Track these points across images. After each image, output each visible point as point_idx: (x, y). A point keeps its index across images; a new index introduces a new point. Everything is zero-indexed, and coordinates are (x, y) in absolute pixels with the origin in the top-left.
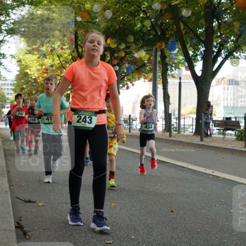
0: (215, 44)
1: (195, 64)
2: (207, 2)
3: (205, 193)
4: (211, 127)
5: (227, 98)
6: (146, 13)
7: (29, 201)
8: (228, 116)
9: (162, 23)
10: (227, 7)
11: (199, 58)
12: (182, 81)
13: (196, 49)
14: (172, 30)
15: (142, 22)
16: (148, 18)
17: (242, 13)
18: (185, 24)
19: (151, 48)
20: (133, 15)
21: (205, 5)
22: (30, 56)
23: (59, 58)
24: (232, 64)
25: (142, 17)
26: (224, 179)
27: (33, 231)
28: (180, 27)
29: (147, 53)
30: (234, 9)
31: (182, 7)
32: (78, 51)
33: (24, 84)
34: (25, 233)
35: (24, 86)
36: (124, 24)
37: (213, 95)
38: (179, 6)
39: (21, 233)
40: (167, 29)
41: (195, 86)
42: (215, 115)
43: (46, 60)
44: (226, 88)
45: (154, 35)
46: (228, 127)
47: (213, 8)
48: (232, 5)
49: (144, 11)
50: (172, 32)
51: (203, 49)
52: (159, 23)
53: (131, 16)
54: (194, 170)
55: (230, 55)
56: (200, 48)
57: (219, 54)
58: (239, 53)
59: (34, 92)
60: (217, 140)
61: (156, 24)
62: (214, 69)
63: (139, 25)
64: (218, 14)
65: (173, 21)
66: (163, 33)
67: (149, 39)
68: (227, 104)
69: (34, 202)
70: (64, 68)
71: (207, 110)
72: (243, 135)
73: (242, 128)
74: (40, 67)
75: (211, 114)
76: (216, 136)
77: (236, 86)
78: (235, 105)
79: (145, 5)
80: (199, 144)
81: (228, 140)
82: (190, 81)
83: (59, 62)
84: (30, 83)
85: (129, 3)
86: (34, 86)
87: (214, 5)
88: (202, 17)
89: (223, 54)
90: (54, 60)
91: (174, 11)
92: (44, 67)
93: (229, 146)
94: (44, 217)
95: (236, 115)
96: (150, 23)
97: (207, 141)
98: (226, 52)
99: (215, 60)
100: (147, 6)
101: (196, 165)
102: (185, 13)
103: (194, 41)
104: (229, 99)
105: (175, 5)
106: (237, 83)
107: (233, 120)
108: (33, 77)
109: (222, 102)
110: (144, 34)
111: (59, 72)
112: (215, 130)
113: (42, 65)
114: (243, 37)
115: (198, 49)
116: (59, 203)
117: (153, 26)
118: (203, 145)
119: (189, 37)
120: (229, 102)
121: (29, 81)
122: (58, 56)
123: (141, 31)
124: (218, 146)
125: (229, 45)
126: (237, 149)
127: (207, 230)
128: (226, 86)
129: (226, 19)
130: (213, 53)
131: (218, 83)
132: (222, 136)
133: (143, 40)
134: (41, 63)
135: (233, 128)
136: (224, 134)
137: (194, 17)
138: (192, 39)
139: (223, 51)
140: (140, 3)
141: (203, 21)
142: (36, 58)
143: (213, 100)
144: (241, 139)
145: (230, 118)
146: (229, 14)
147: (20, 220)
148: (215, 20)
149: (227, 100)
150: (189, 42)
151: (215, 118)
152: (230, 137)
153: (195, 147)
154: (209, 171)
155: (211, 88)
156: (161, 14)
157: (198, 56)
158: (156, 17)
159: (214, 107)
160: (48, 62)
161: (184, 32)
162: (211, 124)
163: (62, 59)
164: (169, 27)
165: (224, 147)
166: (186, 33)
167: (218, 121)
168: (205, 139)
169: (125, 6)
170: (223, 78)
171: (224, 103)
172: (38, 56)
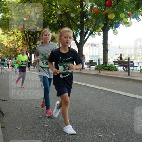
0: (85, 29)
1: (76, 37)
2: (81, 10)
3: (82, 94)
4: (84, 65)
5: (91, 52)
6: (55, 16)
7: (4, 101)
8: (91, 60)
9: (62, 20)
10: (90, 13)
11: (78, 35)
12: (71, 45)
13: (77, 31)
14: (66, 23)
15: (53, 20)
16: (55, 18)
17: (96, 15)
18: (72, 20)
19: (57, 31)
20: (49, 16)
21: (80, 12)
22: (3, 36)
23: (17, 36)
24: (92, 37)
25: (53, 18)
26: (90, 87)
27: (7, 113)
28: (69, 22)
29: (55, 33)
30: (93, 13)
31: (71, 13)
32: (25, 33)
33: (2, 49)
34: (3, 115)
35: (2, 50)
36: (45, 21)
37: (85, 51)
38: (69, 12)
39: (2, 115)
40: (64, 23)
41: (77, 47)
42: (86, 60)
43: (11, 38)
44: (90, 48)
45: (58, 25)
46: (92, 65)
47: (83, 13)
48: (92, 11)
49: (53, 15)
50: (66, 24)
51: (80, 31)
52: (60, 20)
53: (48, 17)
54: (77, 84)
55: (91, 33)
56: (79, 31)
57: (87, 33)
58: (95, 33)
59: (6, 52)
60: (87, 70)
61: (59, 21)
62: (85, 40)
63: (52, 21)
64: (86, 16)
65: (66, 19)
66: (62, 24)
67: (56, 27)
68: (91, 55)
69: (7, 101)
70: (19, 41)
71: (82, 57)
72: (98, 68)
73: (98, 65)
74: (8, 41)
75: (84, 59)
76: (87, 68)
77: (94, 47)
78: (95, 55)
79: (54, 12)
80: (79, 73)
81: (92, 70)
82: (75, 45)
83: (16, 38)
84: (4, 48)
85: (47, 11)
86: (6, 49)
87: (84, 12)
88: (79, 17)
89: (89, 33)
90: (14, 37)
91: (67, 14)
92: (10, 41)
93: (92, 73)
94: (12, 107)
95: (95, 59)
96: (56, 20)
97: (82, 71)
98: (90, 32)
99: (85, 36)
100: (55, 13)
101: (78, 82)
102: (72, 15)
103: (76, 27)
104: (92, 53)
105: (67, 12)
106: (95, 45)
107: (94, 61)
108: (5, 45)
109: (89, 54)
110: (54, 25)
111: (17, 43)
112: (86, 66)
113: (9, 40)
114: (97, 25)
115: (78, 31)
116: (18, 101)
117: (58, 21)
118: (81, 73)
119: (73, 26)
120: (92, 54)
121: (4, 47)
122: (16, 35)
123: (52, 23)
124: (87, 73)
125: (91, 29)
126: (96, 74)
127: (83, 110)
128: (90, 47)
129: (89, 18)
130: (84, 33)
131: (87, 46)
132: (89, 69)
133: (54, 27)
134: (8, 39)
135: (94, 65)
136: (90, 68)
137: (76, 17)
138: (75, 27)
139: (88, 31)
140: (52, 11)
141: (79, 19)
142: (6, 37)
143: (85, 53)
144: (97, 70)
145: (92, 61)
146: (90, 15)
147: (1, 109)
148: (84, 18)
149: (91, 53)
150: (74, 28)
151: (86, 61)
152: (93, 69)
153: (78, 74)
154: (84, 84)
155: (84, 48)
156: (61, 16)
157: (78, 34)
158: (59, 17)
159: (85, 56)
160: (12, 38)
161: (71, 24)
162: (84, 63)
163: (18, 37)
164: (65, 22)
165: (90, 73)
166: (72, 24)
167: (88, 62)
168: (82, 70)
169: (45, 13)
170: (89, 44)
171: (90, 54)
172: (7, 36)
